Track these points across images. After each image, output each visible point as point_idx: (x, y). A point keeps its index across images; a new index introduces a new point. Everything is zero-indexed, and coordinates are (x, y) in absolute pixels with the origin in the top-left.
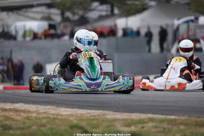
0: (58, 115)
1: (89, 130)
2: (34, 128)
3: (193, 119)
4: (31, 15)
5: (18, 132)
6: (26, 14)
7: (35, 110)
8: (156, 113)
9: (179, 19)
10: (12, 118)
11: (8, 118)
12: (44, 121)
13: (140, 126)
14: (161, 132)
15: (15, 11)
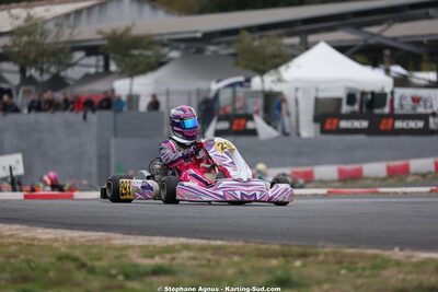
0: (33, 239)
1: (89, 263)
3: (252, 246)
8: (192, 237)
9: (218, 81)
12: (13, 249)
13: (168, 256)
14: (204, 266)
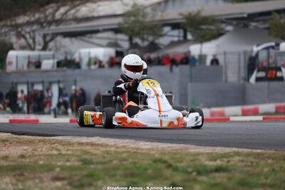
0: (137, 149)
1: (174, 165)
2: (115, 162)
3: (280, 153)
4: (96, 41)
5: (100, 167)
6: (91, 40)
7: (112, 144)
8: (241, 148)
9: (258, 45)
10: (90, 153)
11: (86, 152)
12: (125, 155)
13: (226, 160)
14: (249, 166)
15: (79, 37)
